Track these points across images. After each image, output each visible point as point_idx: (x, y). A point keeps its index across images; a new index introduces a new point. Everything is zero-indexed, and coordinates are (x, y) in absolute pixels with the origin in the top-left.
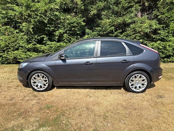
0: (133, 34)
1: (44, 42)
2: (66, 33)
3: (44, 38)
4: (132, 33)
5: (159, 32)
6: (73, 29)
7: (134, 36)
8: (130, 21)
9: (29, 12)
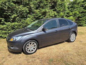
1: (2, 23)
2: (18, 16)
3: (2, 20)
5: (57, 16)
6: (23, 14)
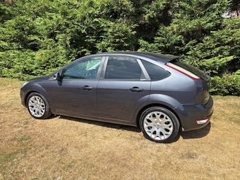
0: (217, 46)
3: (85, 52)
4: (214, 45)
6: (118, 40)
7: (218, 49)
8: (210, 25)
9: (65, 20)
